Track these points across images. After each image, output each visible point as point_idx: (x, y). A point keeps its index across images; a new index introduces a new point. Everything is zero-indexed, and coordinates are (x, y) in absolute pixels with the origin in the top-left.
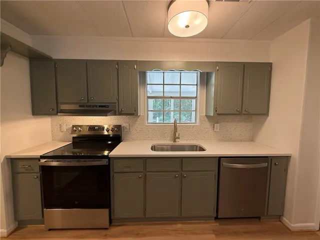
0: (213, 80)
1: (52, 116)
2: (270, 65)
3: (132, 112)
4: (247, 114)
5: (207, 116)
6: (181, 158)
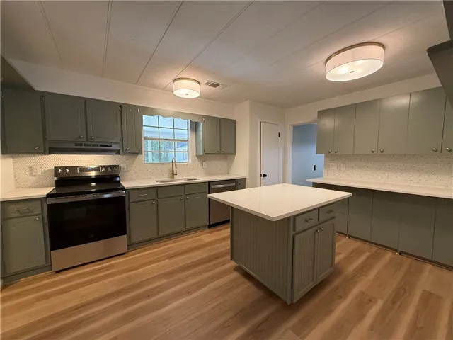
0: (201, 128)
1: (14, 156)
2: (234, 121)
3: (137, 151)
4: (224, 154)
5: (198, 156)
6: (184, 185)
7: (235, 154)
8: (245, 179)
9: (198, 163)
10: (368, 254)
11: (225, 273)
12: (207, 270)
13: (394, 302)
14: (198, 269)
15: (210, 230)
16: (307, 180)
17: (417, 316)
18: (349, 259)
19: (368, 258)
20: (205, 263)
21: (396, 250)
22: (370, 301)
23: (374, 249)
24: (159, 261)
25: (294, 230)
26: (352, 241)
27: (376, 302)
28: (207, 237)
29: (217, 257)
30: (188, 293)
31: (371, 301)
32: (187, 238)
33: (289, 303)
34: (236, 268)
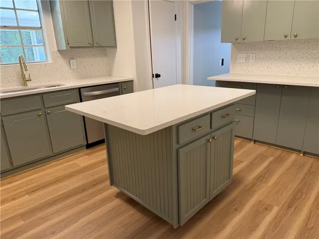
4: (100, 47)
5: (60, 51)
6: (42, 95)
7: (115, 47)
8: (132, 81)
9: (62, 62)
10: (271, 159)
11: (104, 201)
12: (81, 202)
13: (289, 207)
14: (68, 201)
15: (89, 151)
16: (209, 78)
17: (309, 218)
18: (251, 167)
19: (271, 163)
20: (78, 193)
21: (300, 151)
22: (266, 209)
23: (278, 152)
24: (14, 199)
25: (178, 142)
26: (257, 146)
27: (271, 210)
28: (84, 159)
29: (95, 183)
30: (53, 233)
31: (268, 209)
32: (56, 165)
33: (175, 227)
34: (118, 194)
